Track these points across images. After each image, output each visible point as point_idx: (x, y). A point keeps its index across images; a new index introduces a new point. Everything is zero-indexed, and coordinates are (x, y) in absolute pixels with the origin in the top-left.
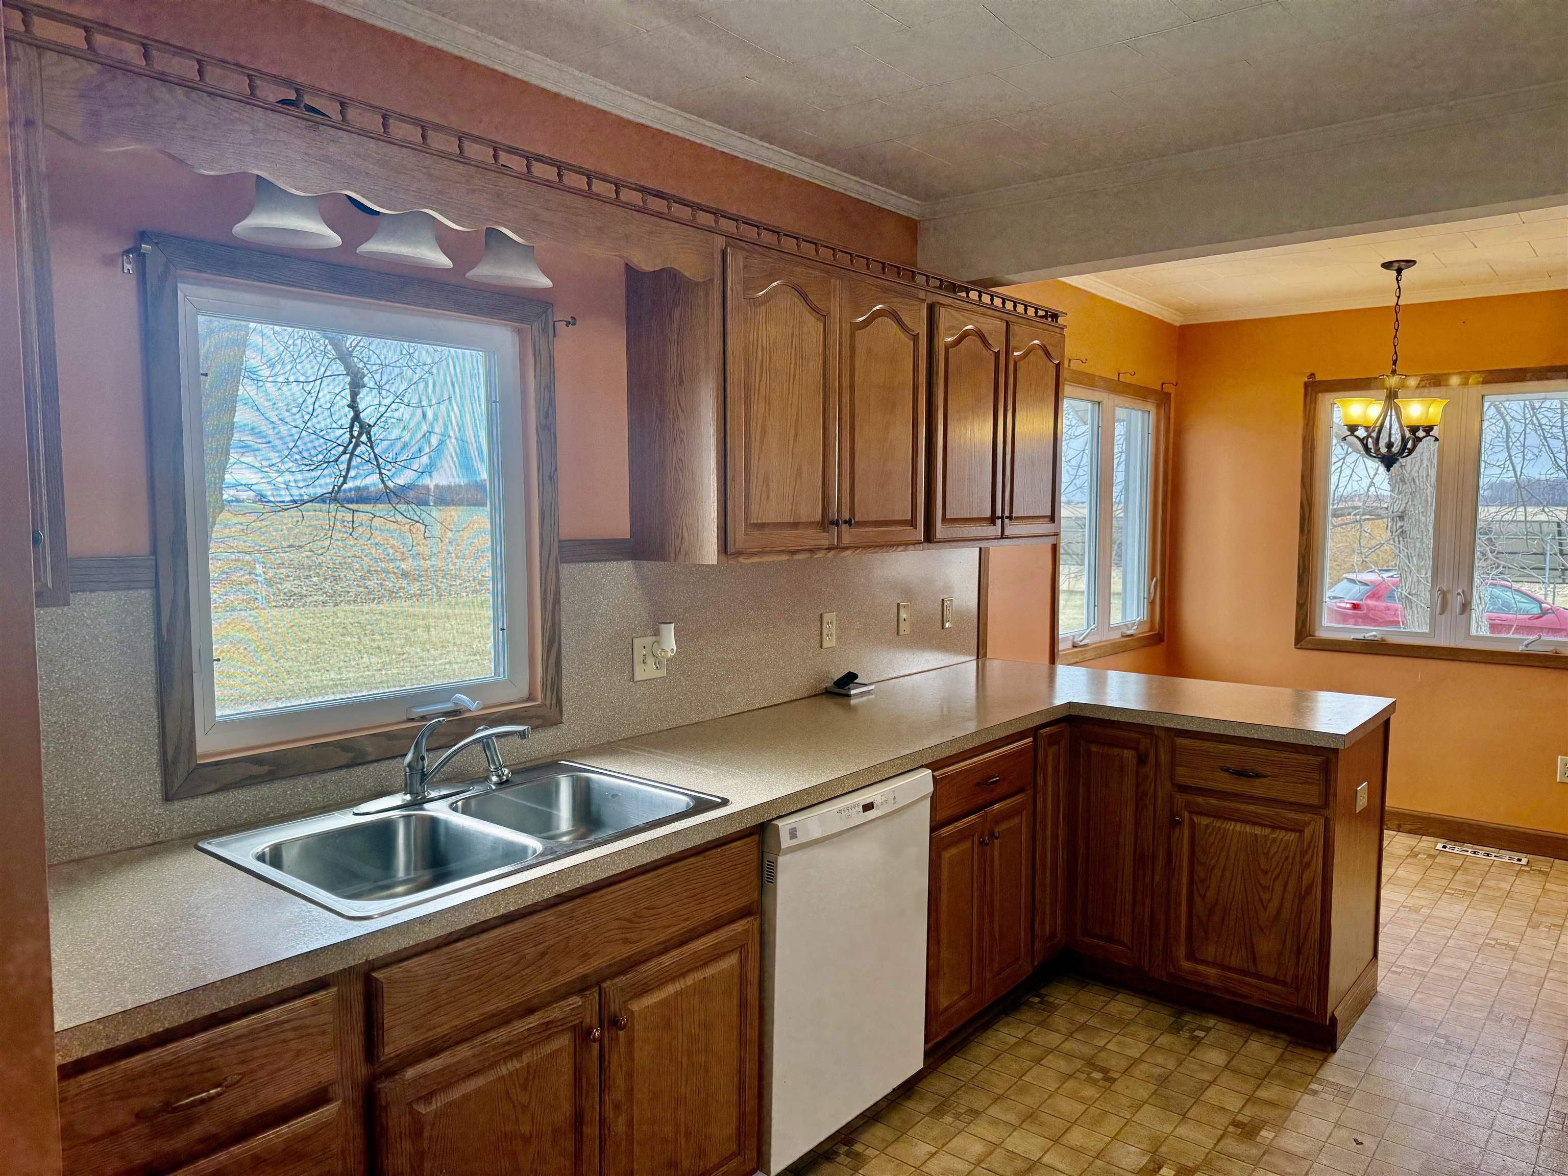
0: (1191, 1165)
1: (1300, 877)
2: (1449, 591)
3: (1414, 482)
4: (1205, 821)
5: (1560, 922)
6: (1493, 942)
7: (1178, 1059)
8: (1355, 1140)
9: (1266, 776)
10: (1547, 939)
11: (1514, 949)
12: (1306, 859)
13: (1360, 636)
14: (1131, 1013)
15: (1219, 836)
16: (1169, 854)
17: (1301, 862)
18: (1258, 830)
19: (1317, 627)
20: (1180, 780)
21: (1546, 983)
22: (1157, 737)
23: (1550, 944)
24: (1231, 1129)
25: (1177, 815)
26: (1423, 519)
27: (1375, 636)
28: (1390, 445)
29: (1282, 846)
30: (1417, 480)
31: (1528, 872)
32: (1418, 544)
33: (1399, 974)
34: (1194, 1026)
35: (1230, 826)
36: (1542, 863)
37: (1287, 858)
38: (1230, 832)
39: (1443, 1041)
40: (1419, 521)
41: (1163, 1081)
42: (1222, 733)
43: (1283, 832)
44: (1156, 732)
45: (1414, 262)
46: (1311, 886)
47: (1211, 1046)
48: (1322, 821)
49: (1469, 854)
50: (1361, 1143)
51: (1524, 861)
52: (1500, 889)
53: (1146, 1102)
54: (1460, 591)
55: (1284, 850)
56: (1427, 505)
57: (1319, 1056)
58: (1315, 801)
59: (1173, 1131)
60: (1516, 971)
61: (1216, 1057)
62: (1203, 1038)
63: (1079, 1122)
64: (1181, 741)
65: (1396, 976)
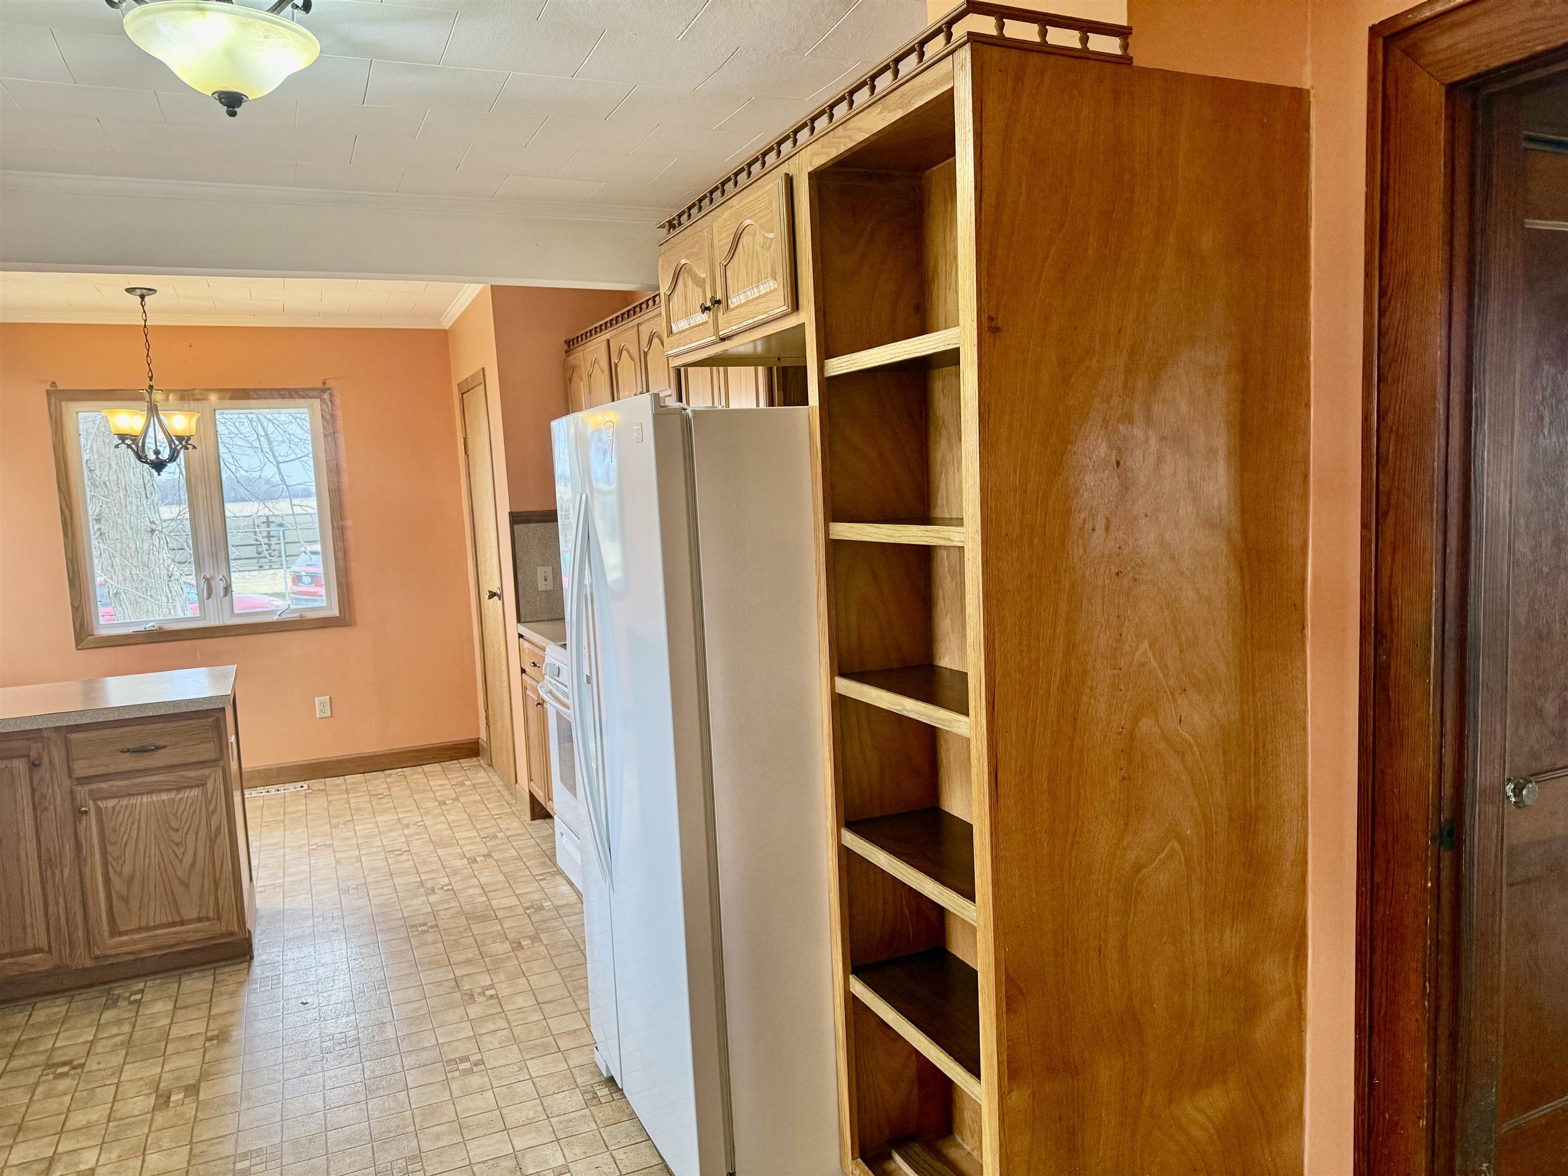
0: (192, 1082)
1: (208, 823)
2: (211, 578)
3: (106, 486)
4: (111, 803)
5: (350, 818)
6: (315, 847)
7: (130, 1023)
8: (302, 1003)
9: (165, 747)
10: (348, 831)
11: (332, 845)
12: (211, 808)
13: (141, 628)
14: (60, 1012)
15: (127, 813)
16: (78, 845)
17: (207, 811)
18: (164, 796)
19: (95, 627)
20: (78, 773)
21: (362, 858)
22: (49, 739)
23: (351, 834)
24: (207, 1044)
25: (82, 806)
26: (120, 521)
27: (154, 626)
28: (157, 452)
29: (190, 802)
30: (108, 483)
31: (312, 793)
32: (119, 545)
33: (265, 891)
34: (128, 994)
35: (137, 800)
36: (317, 784)
37: (194, 812)
38: (138, 805)
39: (321, 919)
40: (117, 523)
41: (129, 1043)
42: (116, 718)
43: (188, 791)
44: (45, 734)
45: (155, 291)
46: (219, 828)
47: (154, 1001)
48: (220, 772)
49: (264, 794)
50: (307, 1003)
51: (306, 787)
52: (300, 811)
53: (124, 1063)
54: (221, 577)
55: (191, 805)
56: (121, 507)
57: (245, 965)
58: (212, 756)
59: (162, 1070)
60: (340, 859)
61: (163, 1006)
62: (141, 999)
63: (71, 1109)
64: (74, 736)
65: (264, 894)
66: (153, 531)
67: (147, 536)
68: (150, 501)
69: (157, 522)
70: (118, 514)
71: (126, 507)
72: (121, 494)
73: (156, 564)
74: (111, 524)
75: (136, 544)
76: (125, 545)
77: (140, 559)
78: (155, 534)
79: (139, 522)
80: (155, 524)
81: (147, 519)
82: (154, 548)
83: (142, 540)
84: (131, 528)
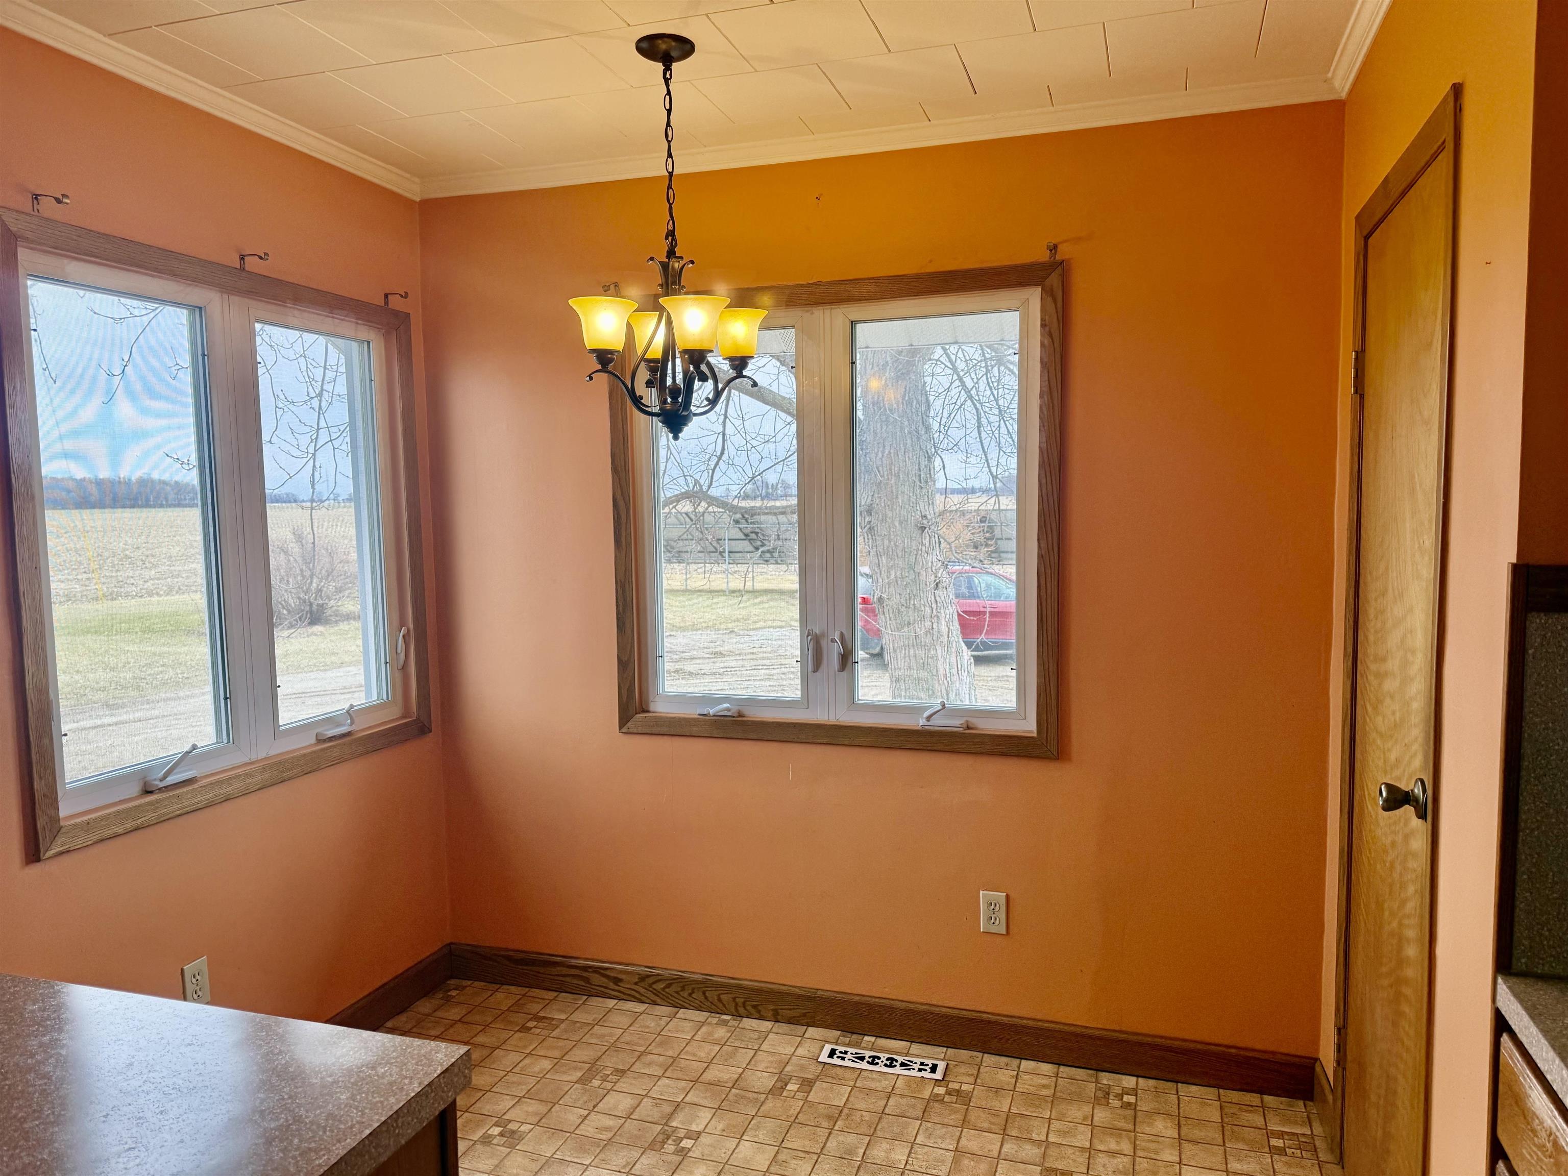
2: (823, 635)
19: (651, 698)
26: (889, 514)
27: (728, 710)
30: (881, 469)
32: (886, 542)
45: (689, 44)
54: (837, 635)
56: (893, 498)
66: (923, 529)
67: (916, 533)
68: (924, 491)
69: (929, 517)
70: (888, 506)
71: (897, 497)
72: (893, 482)
73: (922, 567)
74: (881, 516)
75: (903, 542)
76: (892, 543)
77: (906, 560)
78: (926, 531)
79: (909, 516)
80: (927, 519)
81: (919, 513)
82: (924, 548)
83: (911, 538)
84: (900, 522)
